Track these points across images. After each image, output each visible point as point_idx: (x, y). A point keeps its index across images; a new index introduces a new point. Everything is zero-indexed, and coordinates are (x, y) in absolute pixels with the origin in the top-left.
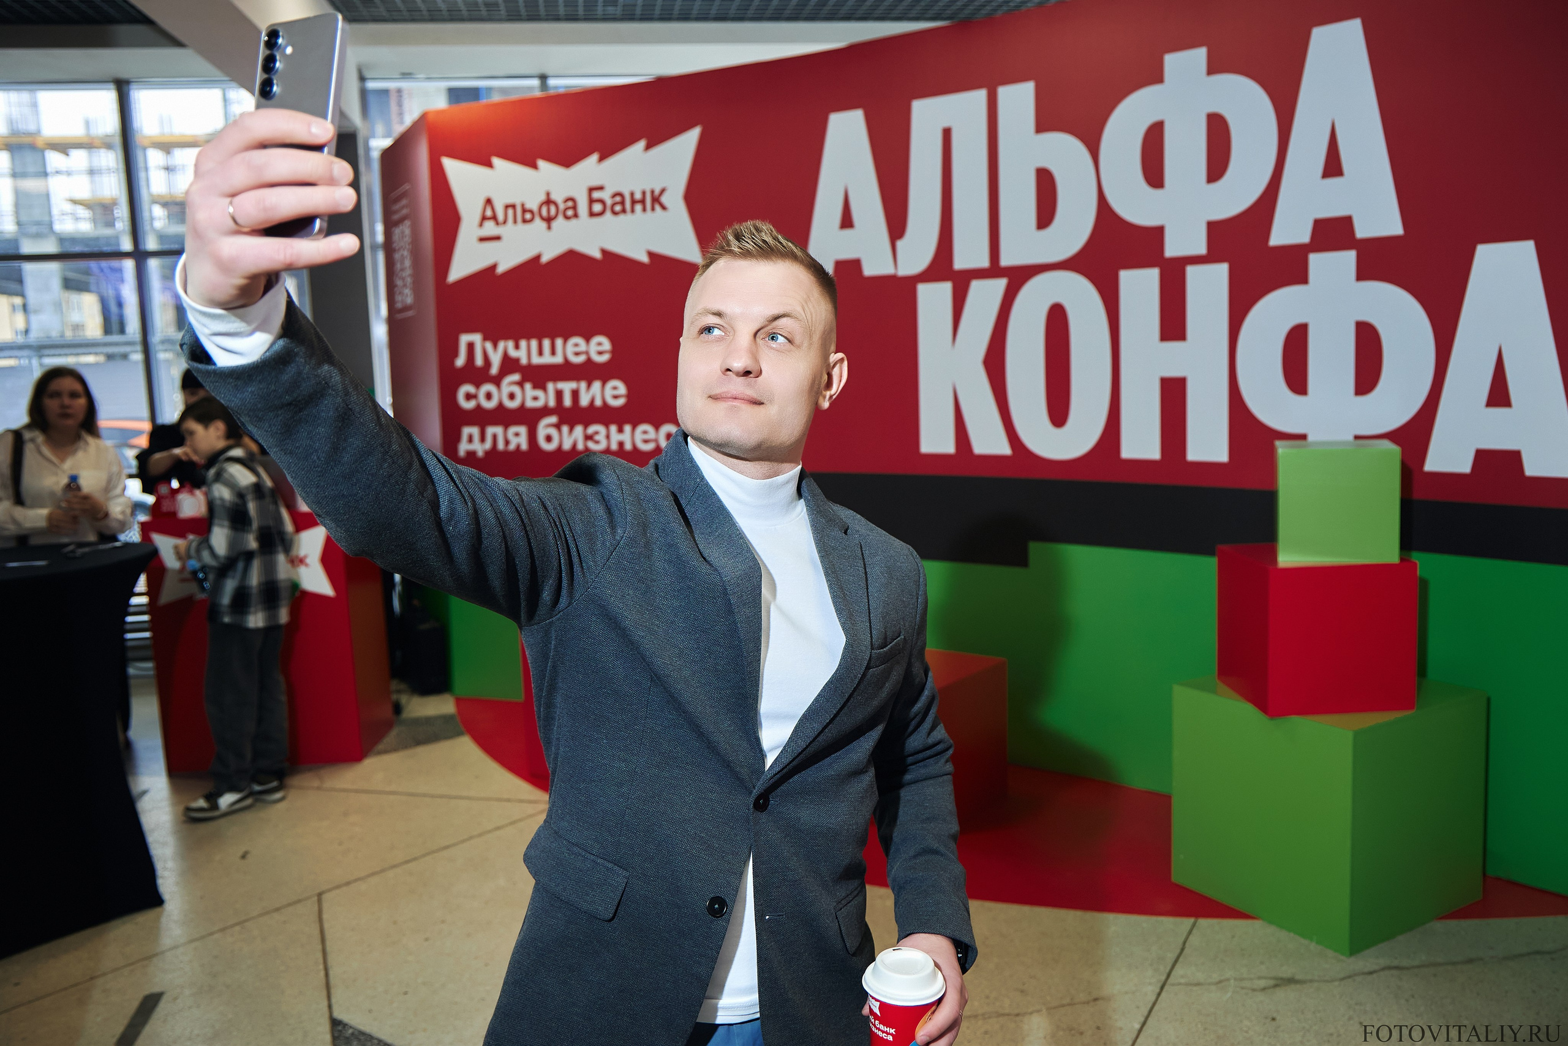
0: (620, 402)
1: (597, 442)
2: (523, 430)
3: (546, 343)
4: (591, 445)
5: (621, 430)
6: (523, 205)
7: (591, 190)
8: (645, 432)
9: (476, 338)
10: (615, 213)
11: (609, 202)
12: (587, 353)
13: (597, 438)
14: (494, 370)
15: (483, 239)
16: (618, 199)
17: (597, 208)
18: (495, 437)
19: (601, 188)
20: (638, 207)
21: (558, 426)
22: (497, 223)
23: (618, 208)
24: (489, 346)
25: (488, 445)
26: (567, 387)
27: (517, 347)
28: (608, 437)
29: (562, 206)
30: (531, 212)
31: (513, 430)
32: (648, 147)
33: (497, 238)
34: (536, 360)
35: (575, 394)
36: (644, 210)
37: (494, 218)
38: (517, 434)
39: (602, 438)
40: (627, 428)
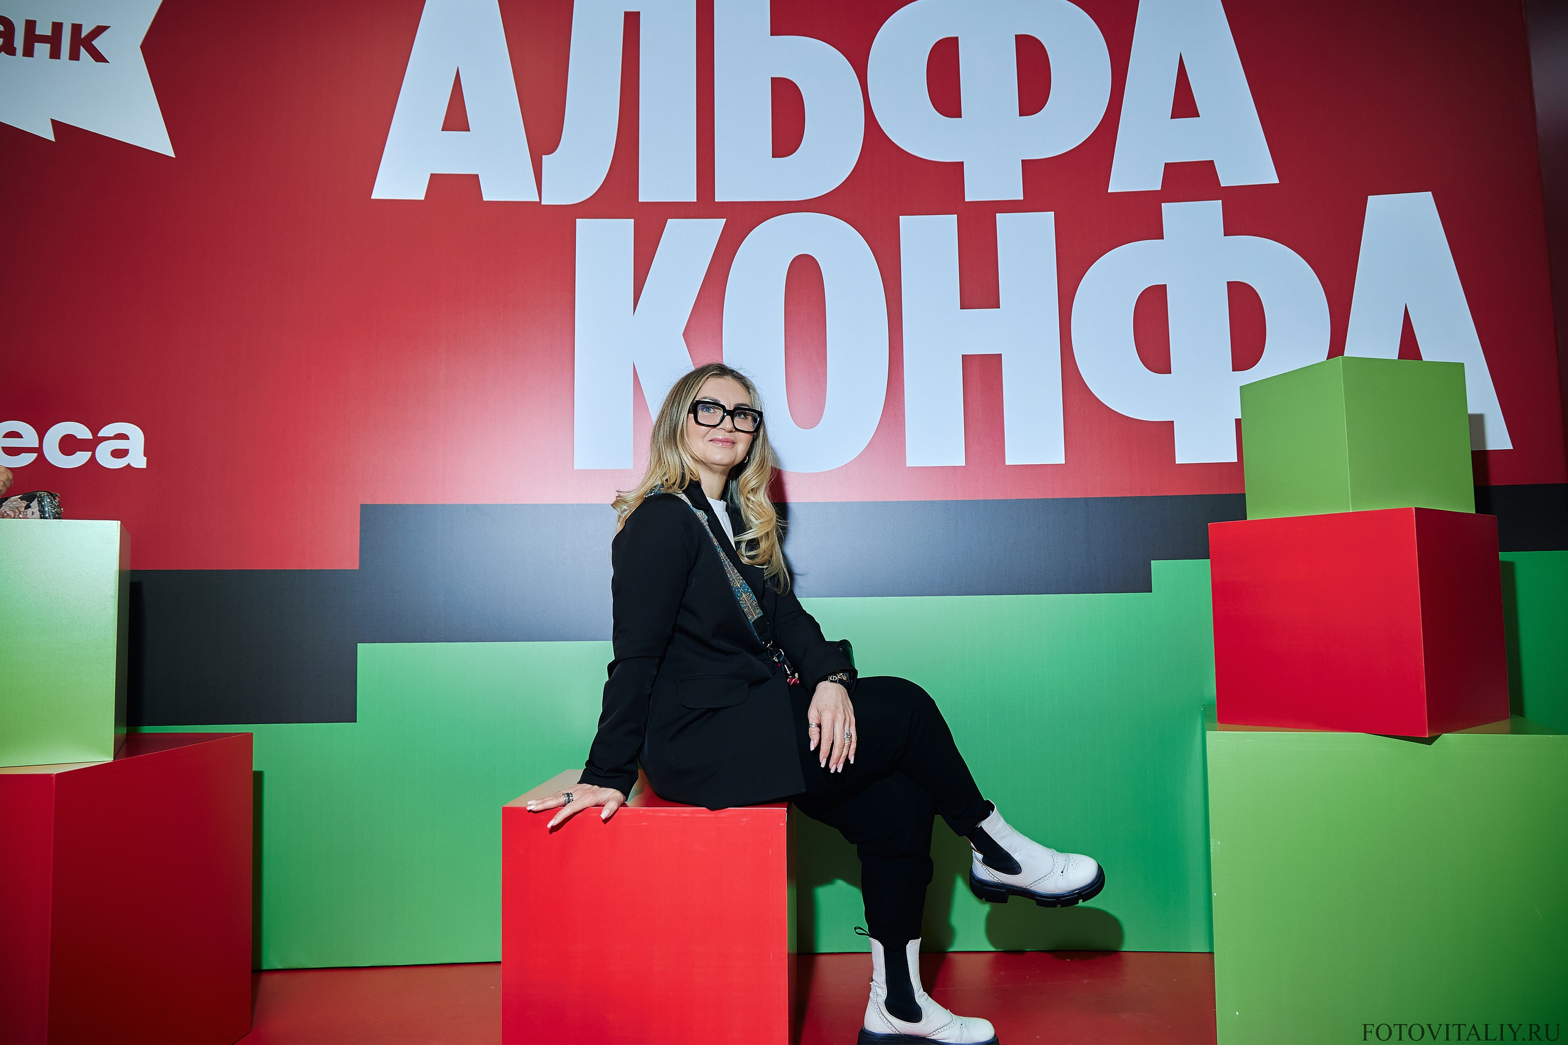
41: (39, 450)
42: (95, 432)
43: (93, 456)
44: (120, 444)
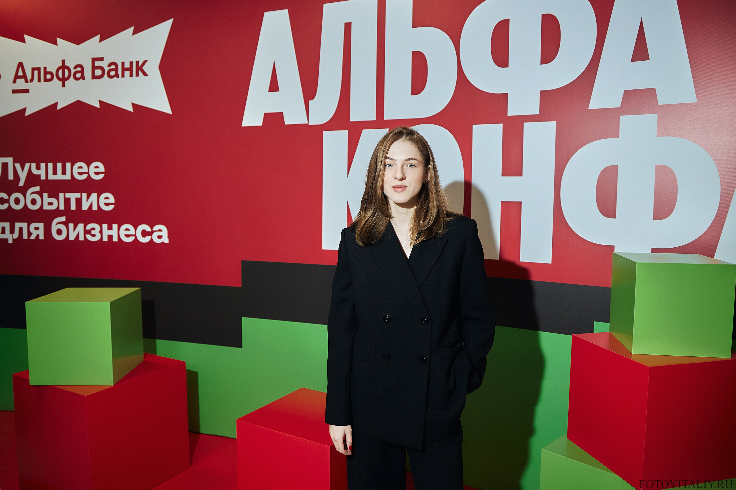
0: (111, 208)
1: (94, 235)
2: (41, 225)
3: (59, 165)
4: (89, 237)
5: (110, 228)
6: (45, 68)
7: (94, 60)
8: (127, 229)
9: (9, 160)
10: (111, 77)
11: (107, 69)
12: (88, 173)
13: (93, 232)
14: (21, 184)
15: (15, 92)
16: (113, 67)
17: (98, 72)
18: (21, 229)
19: (102, 59)
20: (127, 73)
21: (66, 224)
22: (26, 81)
23: (113, 73)
24: (18, 166)
25: (16, 235)
26: (73, 196)
27: (38, 168)
28: (101, 232)
29: (73, 71)
30: (51, 73)
31: (33, 225)
32: (134, 33)
33: (27, 91)
34: (51, 177)
35: (79, 201)
36: (131, 75)
37: (24, 77)
38: (37, 228)
39: (96, 232)
40: (115, 226)
41: (135, 235)
42: (152, 228)
43: (152, 238)
44: (160, 233)
